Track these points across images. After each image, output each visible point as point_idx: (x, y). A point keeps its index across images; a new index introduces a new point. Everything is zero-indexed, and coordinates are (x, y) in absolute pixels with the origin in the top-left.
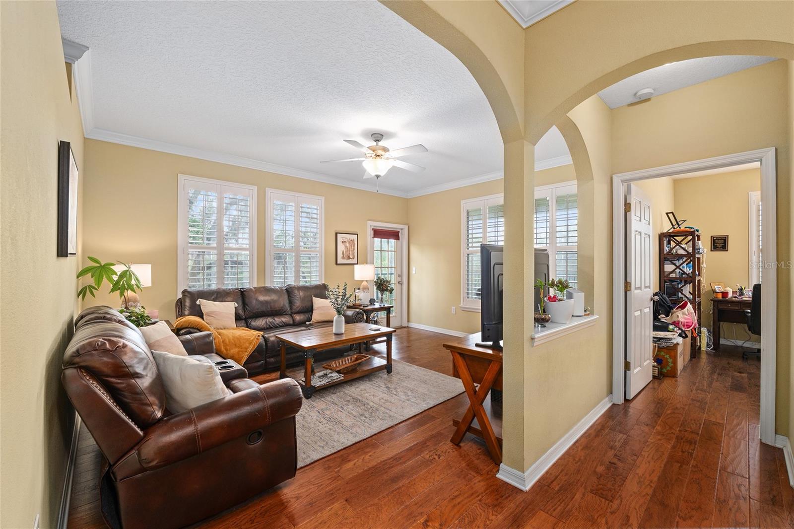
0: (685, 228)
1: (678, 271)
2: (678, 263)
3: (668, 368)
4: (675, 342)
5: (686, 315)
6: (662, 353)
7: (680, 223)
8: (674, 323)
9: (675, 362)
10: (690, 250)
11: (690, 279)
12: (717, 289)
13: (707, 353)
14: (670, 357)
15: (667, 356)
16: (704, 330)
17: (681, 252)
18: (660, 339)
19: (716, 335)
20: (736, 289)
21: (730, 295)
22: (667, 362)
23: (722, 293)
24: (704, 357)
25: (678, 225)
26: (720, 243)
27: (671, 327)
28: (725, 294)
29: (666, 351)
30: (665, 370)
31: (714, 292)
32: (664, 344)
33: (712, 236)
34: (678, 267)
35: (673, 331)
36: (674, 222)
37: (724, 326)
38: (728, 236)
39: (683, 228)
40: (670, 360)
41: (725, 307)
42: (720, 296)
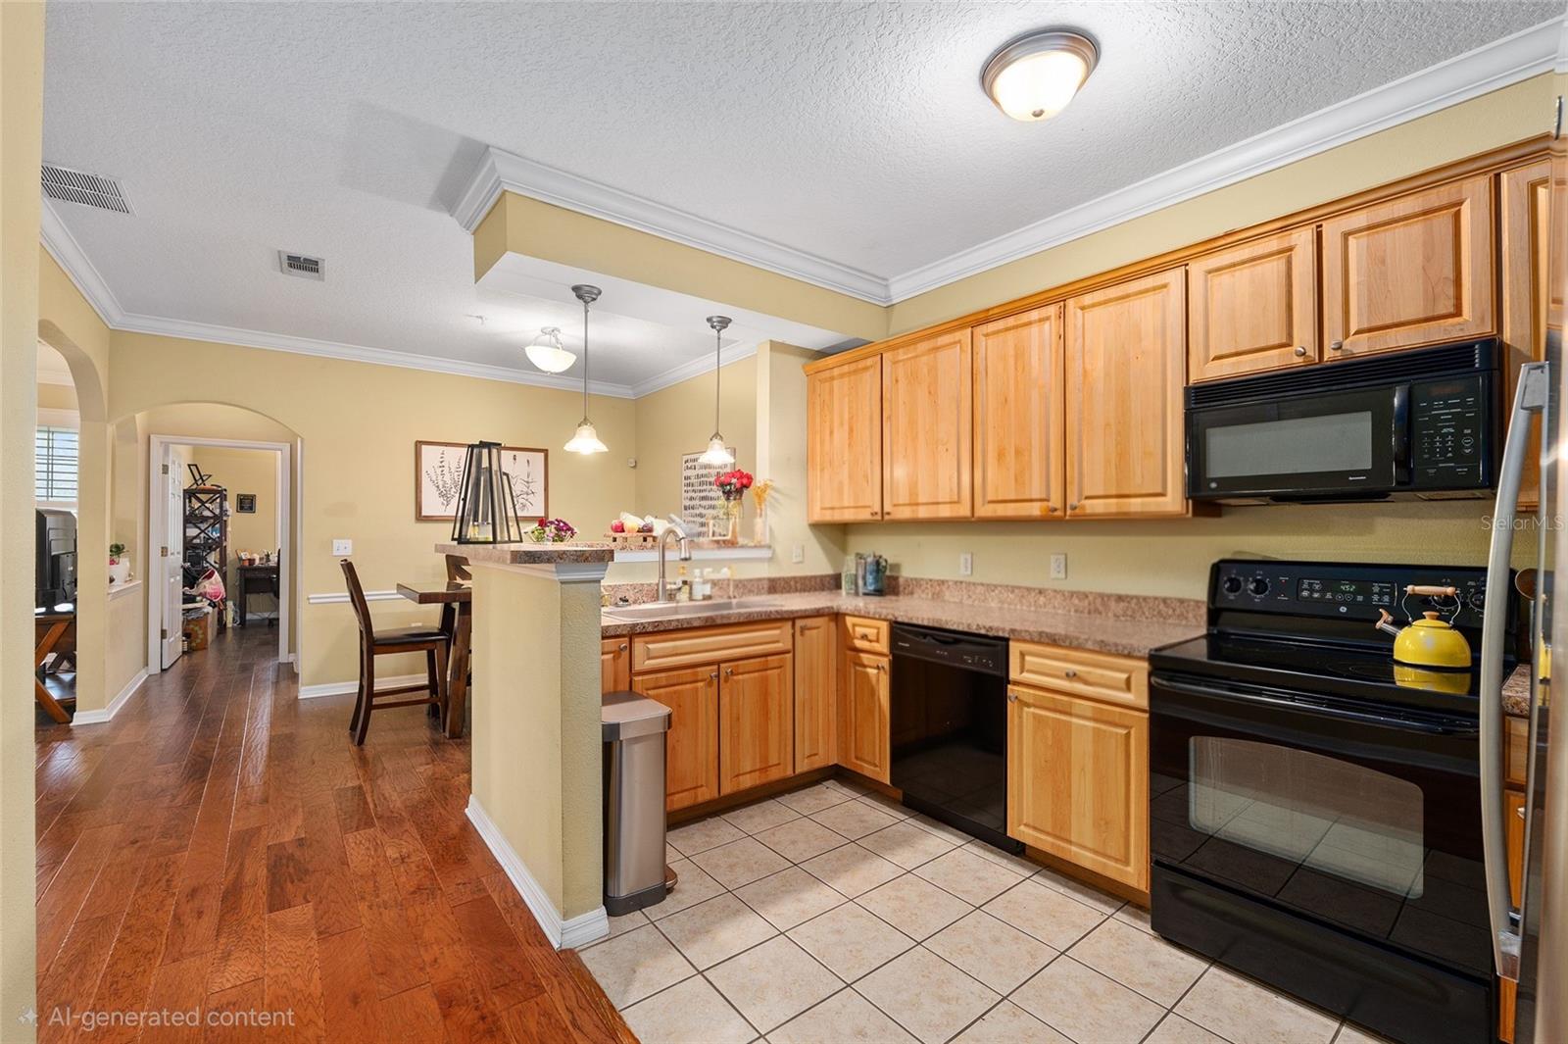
0: (211, 485)
1: (202, 535)
2: (203, 526)
3: (199, 641)
4: (205, 610)
5: (213, 585)
6: (191, 626)
7: (204, 478)
8: (200, 595)
9: (205, 633)
10: (217, 512)
11: (219, 544)
12: (243, 556)
13: (233, 628)
14: (201, 628)
15: (197, 628)
16: (230, 604)
17: (207, 513)
18: (188, 610)
19: (242, 609)
20: (263, 555)
21: (257, 562)
22: (197, 637)
23: (249, 560)
24: (230, 634)
25: (203, 481)
26: (246, 504)
27: (198, 598)
28: (251, 561)
29: (195, 623)
30: (194, 644)
31: (240, 559)
32: (194, 616)
33: (238, 496)
34: (203, 531)
35: (201, 601)
36: (198, 477)
37: (251, 598)
38: (255, 495)
39: (208, 485)
40: (200, 632)
41: (252, 576)
42: (247, 563)
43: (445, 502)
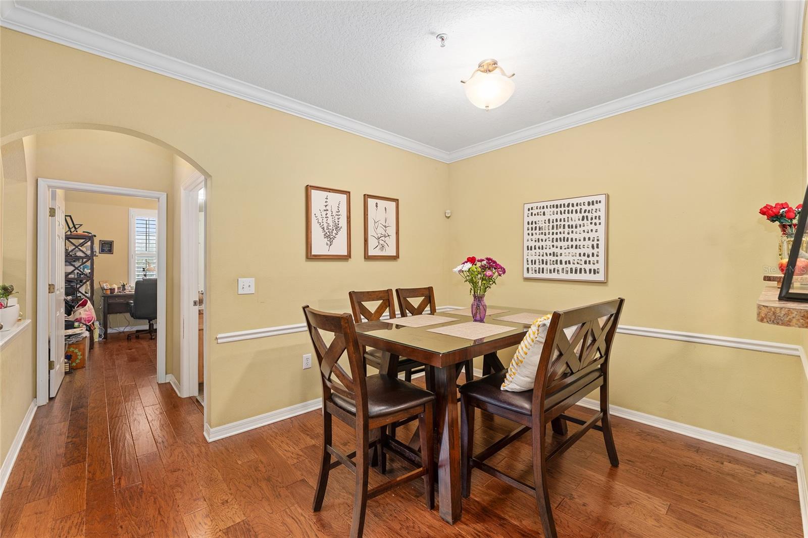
0: (84, 232)
1: (76, 271)
2: (77, 264)
3: (78, 361)
4: (84, 335)
5: (87, 312)
6: (72, 349)
7: (77, 227)
8: (77, 320)
9: (83, 354)
10: (89, 253)
11: (90, 277)
12: (105, 286)
13: (99, 343)
14: (79, 351)
15: (76, 351)
16: (97, 324)
17: (82, 255)
18: (69, 336)
19: (105, 325)
20: (120, 286)
21: (116, 290)
22: (77, 356)
23: (111, 289)
24: (96, 346)
25: (75, 228)
26: (107, 247)
27: (76, 324)
28: (112, 290)
29: (75, 346)
30: (74, 364)
31: (103, 289)
32: (74, 340)
33: (100, 241)
34: (76, 268)
35: (79, 327)
36: (71, 225)
37: (111, 317)
38: (113, 241)
39: (80, 231)
40: (79, 354)
41: (114, 301)
42: (109, 292)
43: (329, 243)
